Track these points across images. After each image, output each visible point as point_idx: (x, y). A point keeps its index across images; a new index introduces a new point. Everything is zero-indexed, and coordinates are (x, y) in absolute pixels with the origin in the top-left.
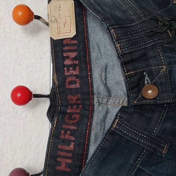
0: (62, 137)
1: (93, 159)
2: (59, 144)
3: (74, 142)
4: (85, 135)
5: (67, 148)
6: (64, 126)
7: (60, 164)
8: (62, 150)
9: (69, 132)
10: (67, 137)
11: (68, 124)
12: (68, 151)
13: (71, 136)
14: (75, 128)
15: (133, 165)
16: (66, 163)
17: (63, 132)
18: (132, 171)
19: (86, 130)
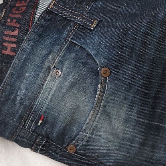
0: (9, 24)
1: (30, 35)
2: (5, 30)
3: (19, 28)
4: (29, 22)
5: (12, 34)
6: (10, 15)
7: (5, 48)
8: (7, 36)
9: (15, 21)
10: (13, 24)
11: (15, 14)
12: (13, 37)
13: (16, 24)
14: (21, 17)
15: (65, 39)
16: (12, 48)
17: (9, 20)
18: (65, 45)
19: (30, 18)
